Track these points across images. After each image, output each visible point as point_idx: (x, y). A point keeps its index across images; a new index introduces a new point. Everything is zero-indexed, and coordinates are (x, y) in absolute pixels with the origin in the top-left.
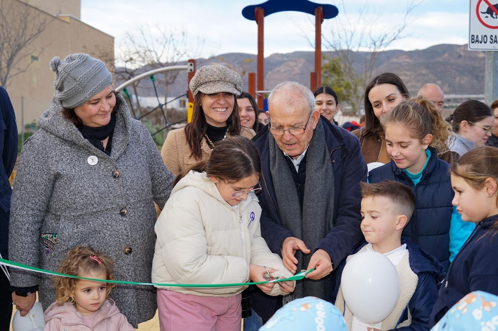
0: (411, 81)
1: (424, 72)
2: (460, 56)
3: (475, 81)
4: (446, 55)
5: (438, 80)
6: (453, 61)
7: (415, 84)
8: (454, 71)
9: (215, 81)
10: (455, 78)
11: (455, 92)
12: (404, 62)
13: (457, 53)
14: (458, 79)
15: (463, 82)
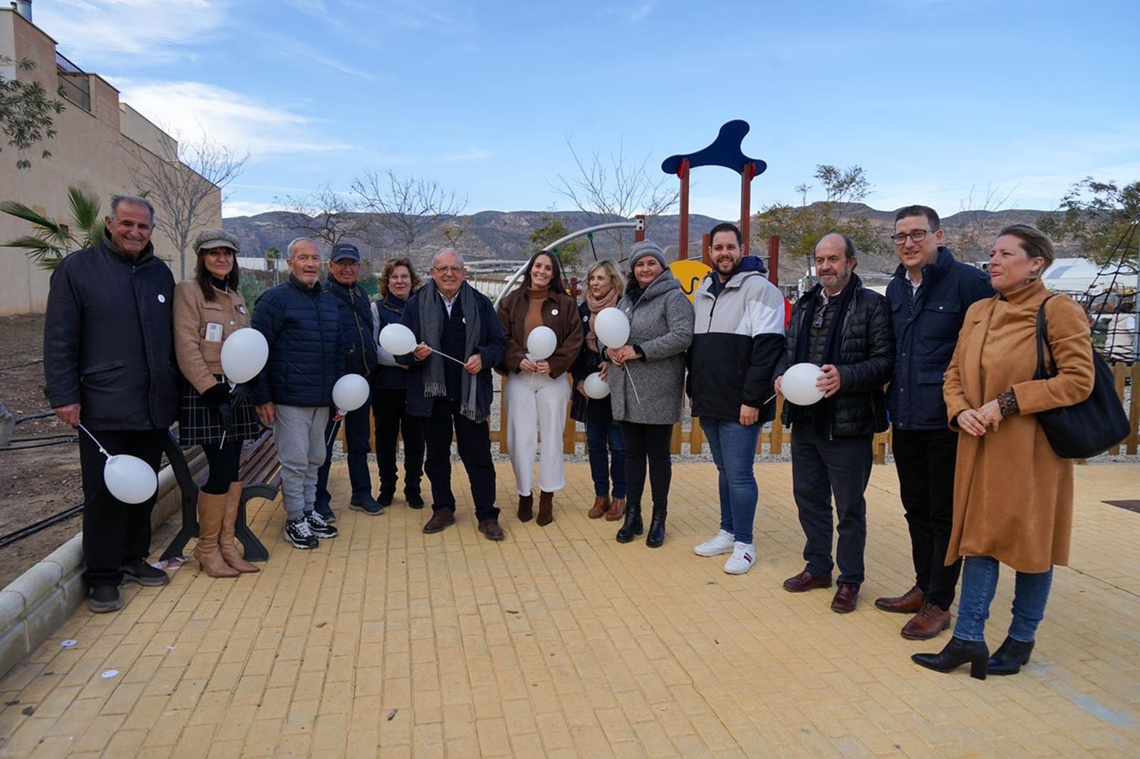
0: (461, 246)
1: (474, 237)
2: (505, 224)
3: (520, 248)
4: (493, 222)
5: (486, 245)
6: (499, 227)
7: (465, 249)
8: (500, 238)
9: (215, 239)
10: (502, 244)
11: (502, 258)
12: (454, 227)
13: (503, 220)
14: (505, 245)
15: (509, 248)
